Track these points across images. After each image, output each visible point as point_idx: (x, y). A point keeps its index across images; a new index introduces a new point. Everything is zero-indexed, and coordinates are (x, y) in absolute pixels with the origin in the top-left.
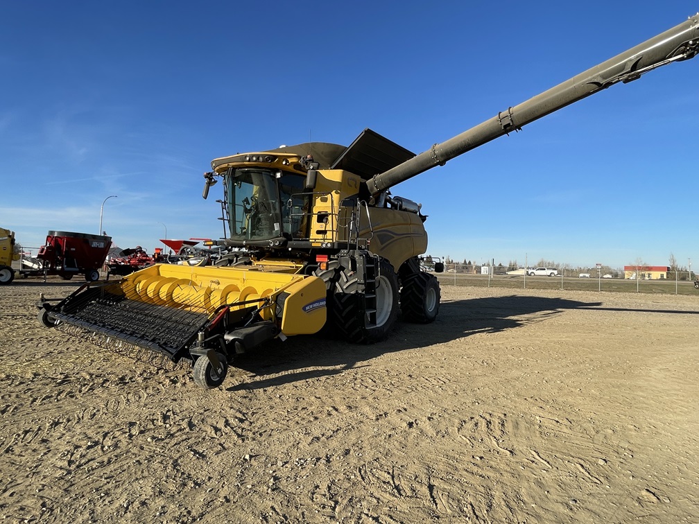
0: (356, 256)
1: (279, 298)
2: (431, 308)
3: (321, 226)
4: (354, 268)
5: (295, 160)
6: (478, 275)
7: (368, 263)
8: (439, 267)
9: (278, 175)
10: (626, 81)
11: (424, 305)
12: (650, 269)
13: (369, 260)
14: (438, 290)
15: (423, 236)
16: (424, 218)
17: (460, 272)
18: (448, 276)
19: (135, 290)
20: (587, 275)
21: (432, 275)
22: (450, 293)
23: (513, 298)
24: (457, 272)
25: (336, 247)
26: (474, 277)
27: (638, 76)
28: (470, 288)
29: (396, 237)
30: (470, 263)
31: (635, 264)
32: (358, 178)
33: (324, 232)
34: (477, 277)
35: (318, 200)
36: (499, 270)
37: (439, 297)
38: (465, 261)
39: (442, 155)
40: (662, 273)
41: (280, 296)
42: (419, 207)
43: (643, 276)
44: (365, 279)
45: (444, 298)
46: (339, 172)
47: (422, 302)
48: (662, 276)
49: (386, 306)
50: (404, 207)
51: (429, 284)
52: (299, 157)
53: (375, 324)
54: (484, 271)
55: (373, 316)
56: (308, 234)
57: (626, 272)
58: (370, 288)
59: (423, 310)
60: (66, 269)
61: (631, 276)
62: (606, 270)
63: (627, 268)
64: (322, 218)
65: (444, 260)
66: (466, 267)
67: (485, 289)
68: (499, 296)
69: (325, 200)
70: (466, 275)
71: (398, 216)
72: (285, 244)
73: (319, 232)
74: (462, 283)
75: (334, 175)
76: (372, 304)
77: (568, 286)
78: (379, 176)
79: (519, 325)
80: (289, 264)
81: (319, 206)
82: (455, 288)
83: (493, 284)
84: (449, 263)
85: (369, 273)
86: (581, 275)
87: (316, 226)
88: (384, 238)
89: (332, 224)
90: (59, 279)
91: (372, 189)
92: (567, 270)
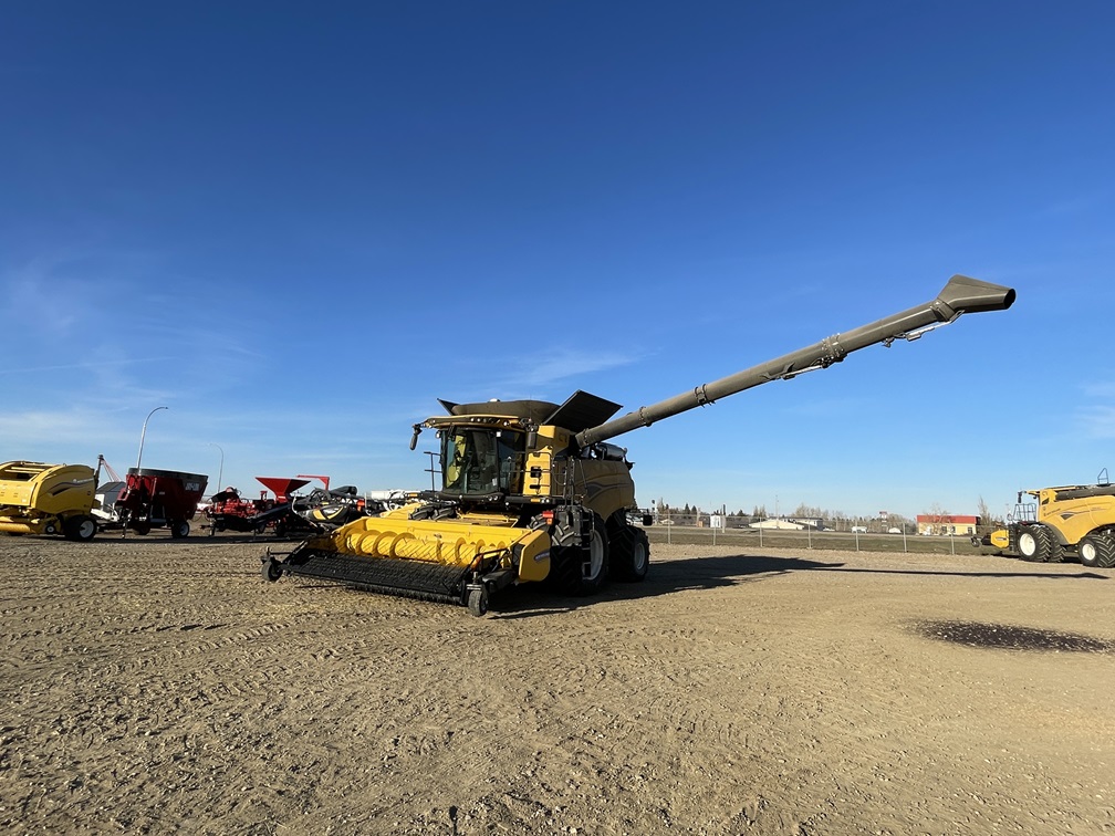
0: (573, 511)
1: (516, 549)
2: (639, 566)
3: (535, 481)
4: (571, 523)
5: (515, 422)
6: (706, 528)
7: (584, 517)
8: (648, 520)
9: (499, 434)
10: (785, 379)
11: (633, 561)
12: (952, 519)
13: (584, 515)
14: (647, 546)
15: (629, 486)
16: (630, 466)
17: (680, 525)
18: (660, 530)
19: (346, 545)
20: (863, 529)
21: (640, 529)
22: (660, 553)
23: (741, 558)
24: (676, 524)
25: (554, 503)
26: (698, 531)
27: (793, 376)
28: (688, 547)
29: (603, 489)
30: (694, 509)
31: (931, 512)
32: (567, 431)
33: (538, 487)
34: (702, 531)
35: (531, 455)
36: (738, 521)
37: (648, 554)
38: (687, 507)
39: (648, 418)
40: (970, 525)
41: (516, 547)
42: (625, 452)
43: (944, 530)
44: (581, 533)
45: (653, 558)
46: (552, 428)
47: (631, 559)
48: (970, 529)
49: (597, 560)
50: (609, 453)
51: (639, 539)
52: (519, 419)
53: (590, 575)
54: (715, 522)
55: (588, 568)
56: (521, 489)
57: (921, 525)
58: (586, 540)
59: (632, 566)
60: (153, 520)
61: (926, 530)
62: (892, 521)
63: (920, 519)
64: (536, 472)
65: (655, 506)
66: (689, 515)
67: (707, 547)
68: (723, 555)
69: (537, 455)
70: (687, 529)
71: (605, 467)
72: (502, 500)
73: (532, 487)
74: (678, 540)
75: (547, 431)
76: (587, 556)
77: (820, 544)
78: (588, 431)
79: (734, 584)
80: (502, 518)
81: (532, 462)
82: (670, 546)
83: (722, 540)
84: (663, 509)
85: (585, 528)
86: (854, 529)
87: (529, 480)
88: (593, 491)
89: (545, 479)
90: (132, 535)
91: (582, 443)
92: (842, 521)
